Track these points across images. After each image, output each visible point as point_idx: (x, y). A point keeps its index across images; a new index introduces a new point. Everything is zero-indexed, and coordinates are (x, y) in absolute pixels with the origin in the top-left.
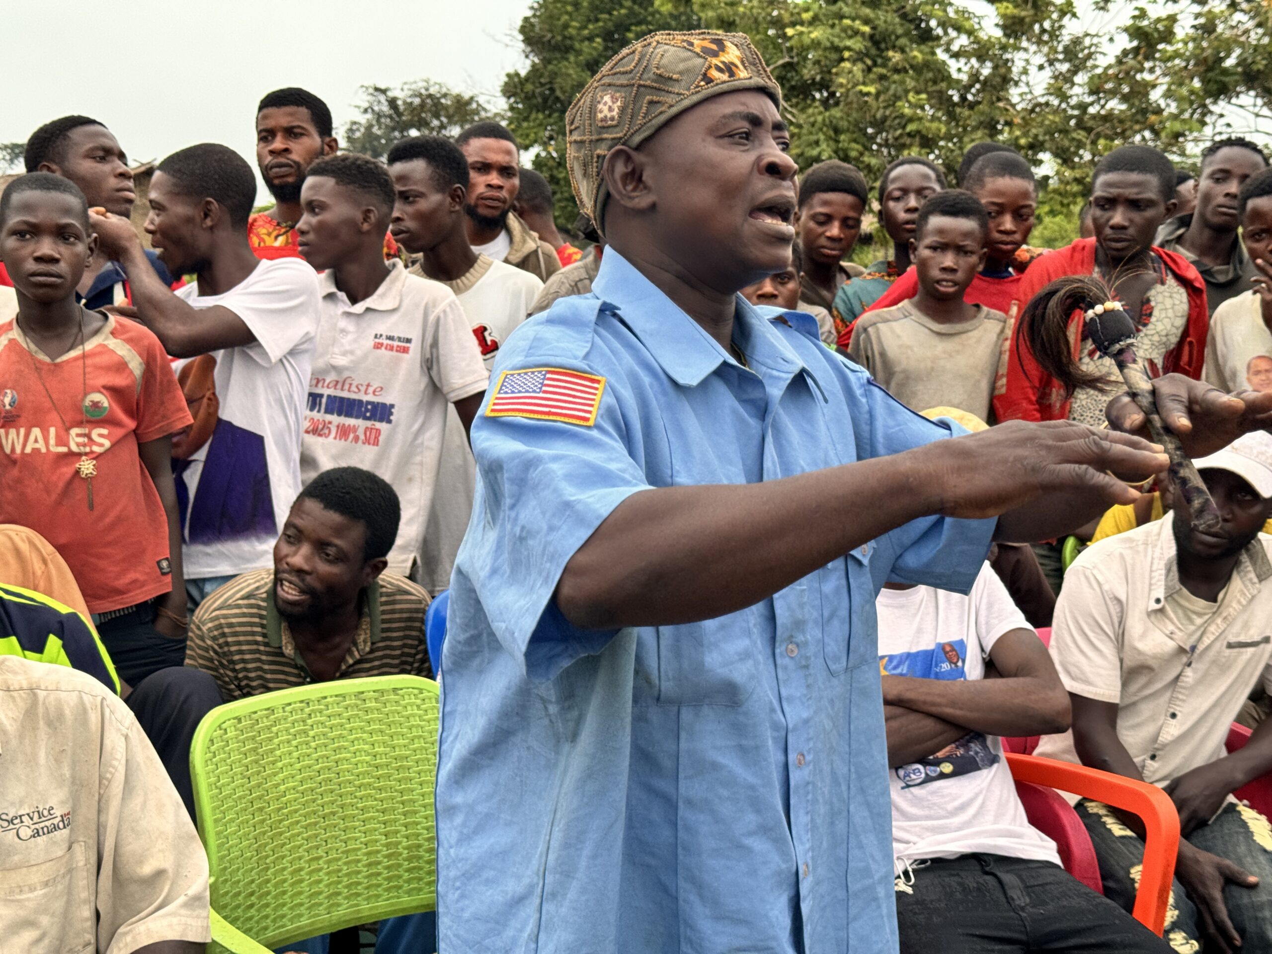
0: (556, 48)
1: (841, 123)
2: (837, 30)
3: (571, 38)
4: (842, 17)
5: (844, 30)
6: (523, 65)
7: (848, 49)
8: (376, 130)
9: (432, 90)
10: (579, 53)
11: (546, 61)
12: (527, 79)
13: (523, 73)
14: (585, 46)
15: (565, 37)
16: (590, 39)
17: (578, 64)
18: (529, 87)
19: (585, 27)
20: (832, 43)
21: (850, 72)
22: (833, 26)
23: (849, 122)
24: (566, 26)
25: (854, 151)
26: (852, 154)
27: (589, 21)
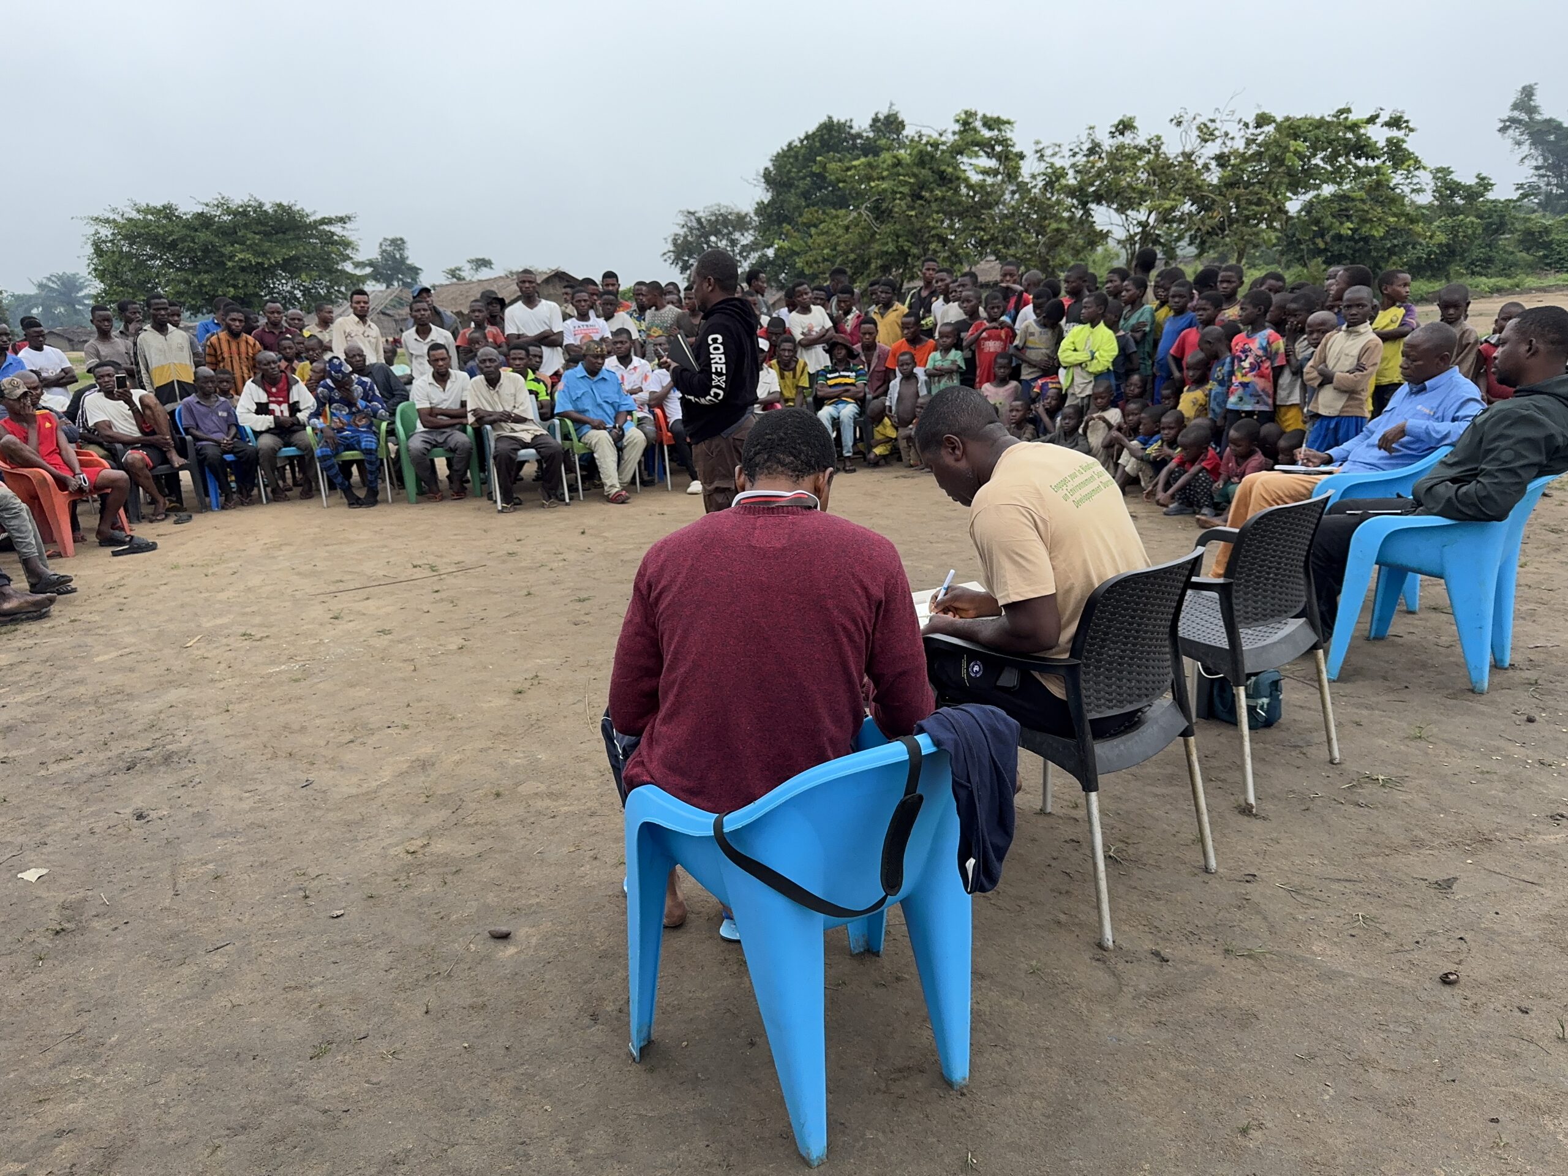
0: (784, 185)
3: (793, 178)
4: (900, 175)
5: (900, 181)
6: (766, 197)
8: (689, 238)
9: (722, 211)
10: (797, 187)
11: (779, 194)
12: (768, 205)
13: (766, 202)
14: (801, 184)
15: (789, 179)
16: (804, 178)
17: (796, 194)
18: (769, 210)
19: (800, 171)
24: (789, 171)
25: (907, 246)
26: (906, 248)
27: (804, 168)
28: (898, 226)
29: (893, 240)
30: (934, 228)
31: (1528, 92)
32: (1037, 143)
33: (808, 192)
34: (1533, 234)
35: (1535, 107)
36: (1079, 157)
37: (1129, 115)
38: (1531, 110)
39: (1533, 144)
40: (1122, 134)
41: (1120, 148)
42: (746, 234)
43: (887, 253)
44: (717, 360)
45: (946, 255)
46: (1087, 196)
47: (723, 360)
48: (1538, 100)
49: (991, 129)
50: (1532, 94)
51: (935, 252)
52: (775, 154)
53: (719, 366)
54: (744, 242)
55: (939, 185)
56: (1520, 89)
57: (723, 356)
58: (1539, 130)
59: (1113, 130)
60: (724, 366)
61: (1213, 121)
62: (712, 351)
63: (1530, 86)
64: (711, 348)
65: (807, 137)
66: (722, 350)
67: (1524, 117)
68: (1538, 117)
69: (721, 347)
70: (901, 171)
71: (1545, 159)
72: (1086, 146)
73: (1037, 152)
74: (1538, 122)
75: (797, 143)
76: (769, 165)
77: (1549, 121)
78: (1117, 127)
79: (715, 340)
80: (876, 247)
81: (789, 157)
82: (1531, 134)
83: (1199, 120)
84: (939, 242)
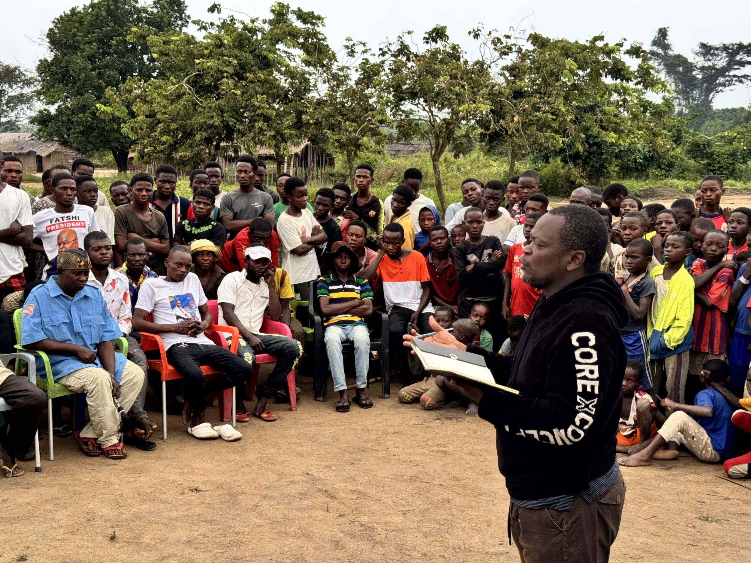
0: (69, 47)
1: (224, 108)
2: (221, 61)
3: (78, 42)
4: (223, 55)
5: (224, 62)
6: (50, 56)
7: (226, 72)
10: (83, 51)
11: (63, 54)
12: (52, 63)
13: (50, 60)
14: (87, 47)
15: (74, 41)
17: (82, 57)
18: (54, 68)
19: (87, 36)
20: (218, 69)
21: (228, 83)
22: (219, 60)
23: (229, 107)
24: (75, 35)
25: (232, 122)
26: (231, 123)
27: (89, 32)
28: (222, 102)
29: (218, 115)
30: (259, 108)
31: (663, 33)
32: (349, 39)
33: (93, 56)
34: (698, 146)
35: (668, 45)
36: (387, 56)
37: (442, 25)
38: (666, 47)
39: (668, 73)
40: (435, 40)
41: (434, 53)
42: (15, 86)
43: (212, 126)
44: (586, 373)
45: (272, 133)
46: (402, 92)
47: (596, 375)
48: (670, 39)
49: (305, 22)
50: (666, 35)
51: (261, 130)
52: (58, 16)
53: (589, 383)
54: (13, 94)
55: (260, 69)
56: (657, 30)
57: (596, 368)
58: (672, 63)
59: (427, 36)
60: (596, 384)
61: (508, 37)
62: (578, 358)
63: (665, 29)
64: (577, 353)
65: (92, 6)
66: (595, 358)
67: (660, 51)
68: (670, 53)
69: (594, 353)
70: (225, 52)
71: (677, 86)
72: (395, 48)
73: (347, 47)
74: (671, 56)
75: (80, 9)
76: (52, 26)
77: (679, 57)
78: (430, 34)
79: (584, 342)
80: (201, 120)
81: (75, 22)
82: (666, 65)
83: (494, 35)
84: (264, 121)
